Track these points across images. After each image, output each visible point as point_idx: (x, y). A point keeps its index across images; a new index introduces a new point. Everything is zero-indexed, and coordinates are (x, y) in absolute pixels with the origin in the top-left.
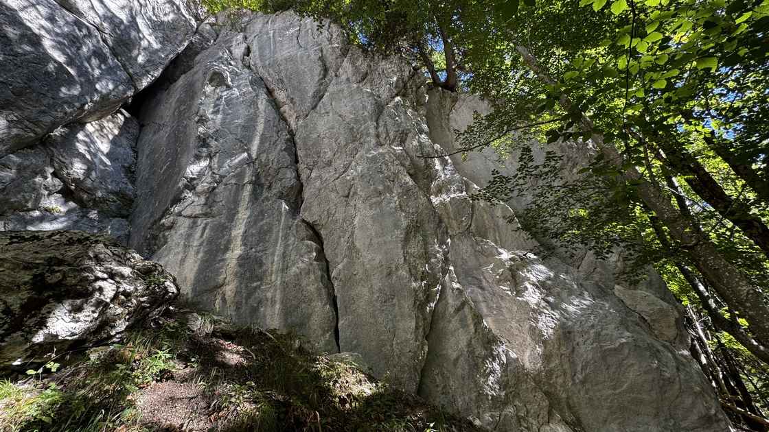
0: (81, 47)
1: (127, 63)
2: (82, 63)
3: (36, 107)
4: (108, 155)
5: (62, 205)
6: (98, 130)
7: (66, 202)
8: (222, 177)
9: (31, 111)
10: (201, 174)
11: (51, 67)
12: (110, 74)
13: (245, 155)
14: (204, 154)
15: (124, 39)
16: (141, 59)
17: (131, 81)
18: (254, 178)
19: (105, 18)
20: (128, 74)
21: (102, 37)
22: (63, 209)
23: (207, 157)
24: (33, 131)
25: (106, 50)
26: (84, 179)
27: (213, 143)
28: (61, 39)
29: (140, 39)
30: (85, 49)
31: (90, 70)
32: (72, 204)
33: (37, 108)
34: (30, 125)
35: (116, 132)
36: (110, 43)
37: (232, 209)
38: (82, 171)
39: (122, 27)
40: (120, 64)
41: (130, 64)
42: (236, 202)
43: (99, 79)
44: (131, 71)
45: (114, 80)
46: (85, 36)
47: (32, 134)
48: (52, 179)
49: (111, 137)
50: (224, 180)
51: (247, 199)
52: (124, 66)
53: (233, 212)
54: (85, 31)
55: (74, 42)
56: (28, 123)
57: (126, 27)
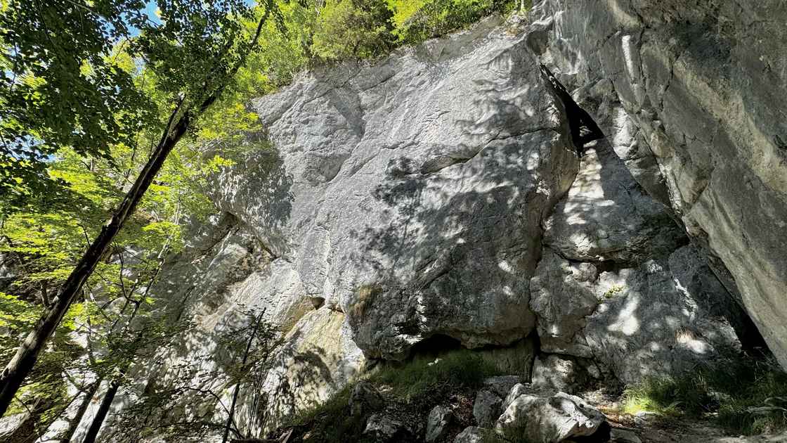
0: (496, 161)
1: (528, 127)
2: (506, 169)
3: (502, 236)
4: (606, 197)
5: (617, 279)
6: (582, 186)
7: (617, 273)
8: (647, 104)
9: (505, 240)
10: (634, 132)
11: (490, 200)
12: (528, 149)
13: (626, 39)
14: (606, 112)
15: (508, 121)
16: (530, 113)
17: (545, 130)
18: (673, 41)
19: (489, 129)
20: (539, 130)
21: (501, 139)
22: (622, 283)
23: (612, 109)
24: (522, 250)
25: (512, 140)
26: (598, 245)
27: (598, 89)
28: (485, 175)
29: (513, 104)
30: (500, 160)
31: (514, 166)
32: (625, 272)
33: (505, 234)
34: (514, 249)
35: (599, 167)
36: (507, 134)
37: (708, 130)
38: (586, 240)
39: (499, 117)
40: (527, 134)
41: (529, 124)
42: (697, 113)
43: (525, 163)
44: (536, 127)
45: (533, 149)
46: (492, 154)
47: (523, 253)
48: (578, 268)
49: (598, 177)
50: (654, 105)
51: (702, 85)
52: (529, 131)
53: (715, 130)
54: (489, 152)
55: (491, 165)
56: (512, 249)
57: (500, 115)
